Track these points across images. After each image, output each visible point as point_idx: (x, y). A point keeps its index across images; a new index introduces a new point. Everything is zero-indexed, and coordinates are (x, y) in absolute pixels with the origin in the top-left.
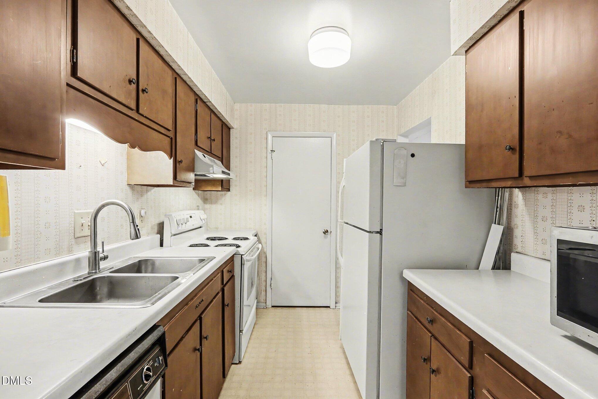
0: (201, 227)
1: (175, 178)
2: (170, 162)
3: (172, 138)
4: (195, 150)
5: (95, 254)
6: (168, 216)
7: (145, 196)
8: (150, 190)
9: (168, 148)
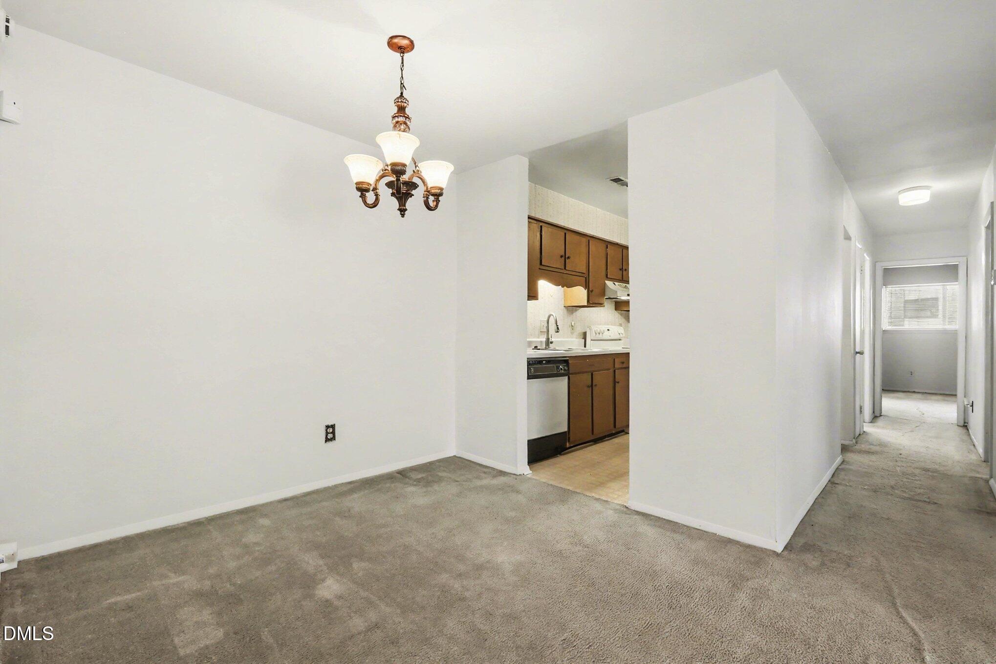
0: (620, 340)
1: (588, 301)
2: (586, 292)
3: (586, 278)
4: (606, 281)
5: (548, 339)
6: (589, 327)
7: (574, 314)
8: (578, 310)
9: (584, 284)
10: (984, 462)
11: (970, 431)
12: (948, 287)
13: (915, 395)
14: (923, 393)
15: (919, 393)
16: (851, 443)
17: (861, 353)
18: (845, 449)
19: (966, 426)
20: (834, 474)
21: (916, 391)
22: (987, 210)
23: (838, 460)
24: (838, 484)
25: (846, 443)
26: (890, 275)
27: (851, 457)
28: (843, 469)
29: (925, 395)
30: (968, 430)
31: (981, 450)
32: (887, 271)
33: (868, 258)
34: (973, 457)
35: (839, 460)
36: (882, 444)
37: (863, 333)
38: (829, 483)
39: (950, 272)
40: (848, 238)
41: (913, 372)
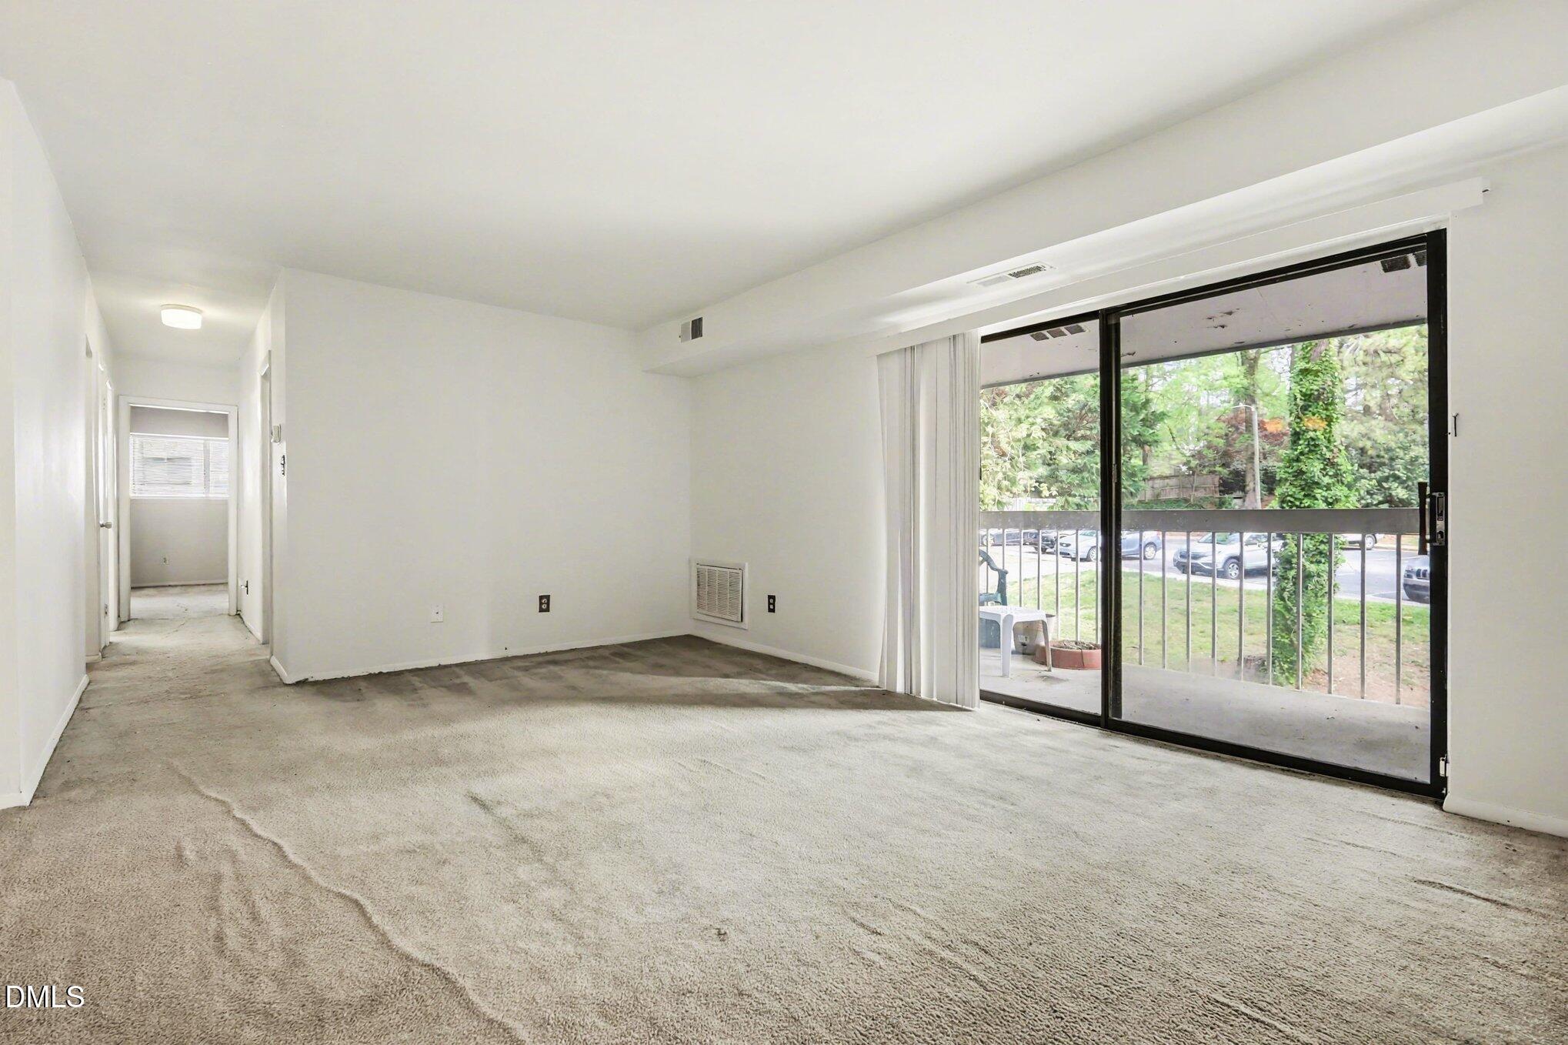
10: (263, 644)
11: (244, 618)
12: (211, 442)
13: (171, 590)
14: (182, 586)
15: (176, 586)
16: (96, 657)
17: (107, 526)
18: (90, 667)
19: (239, 614)
20: (80, 699)
21: (171, 584)
22: (263, 358)
23: (82, 681)
24: (89, 708)
25: (90, 659)
26: (140, 417)
27: (98, 675)
28: (94, 691)
29: (183, 588)
30: (241, 618)
31: (259, 634)
32: (134, 410)
33: (110, 388)
34: (252, 643)
35: (85, 679)
36: (139, 651)
37: (106, 501)
38: (77, 712)
39: (218, 422)
40: (89, 353)
41: (167, 558)
